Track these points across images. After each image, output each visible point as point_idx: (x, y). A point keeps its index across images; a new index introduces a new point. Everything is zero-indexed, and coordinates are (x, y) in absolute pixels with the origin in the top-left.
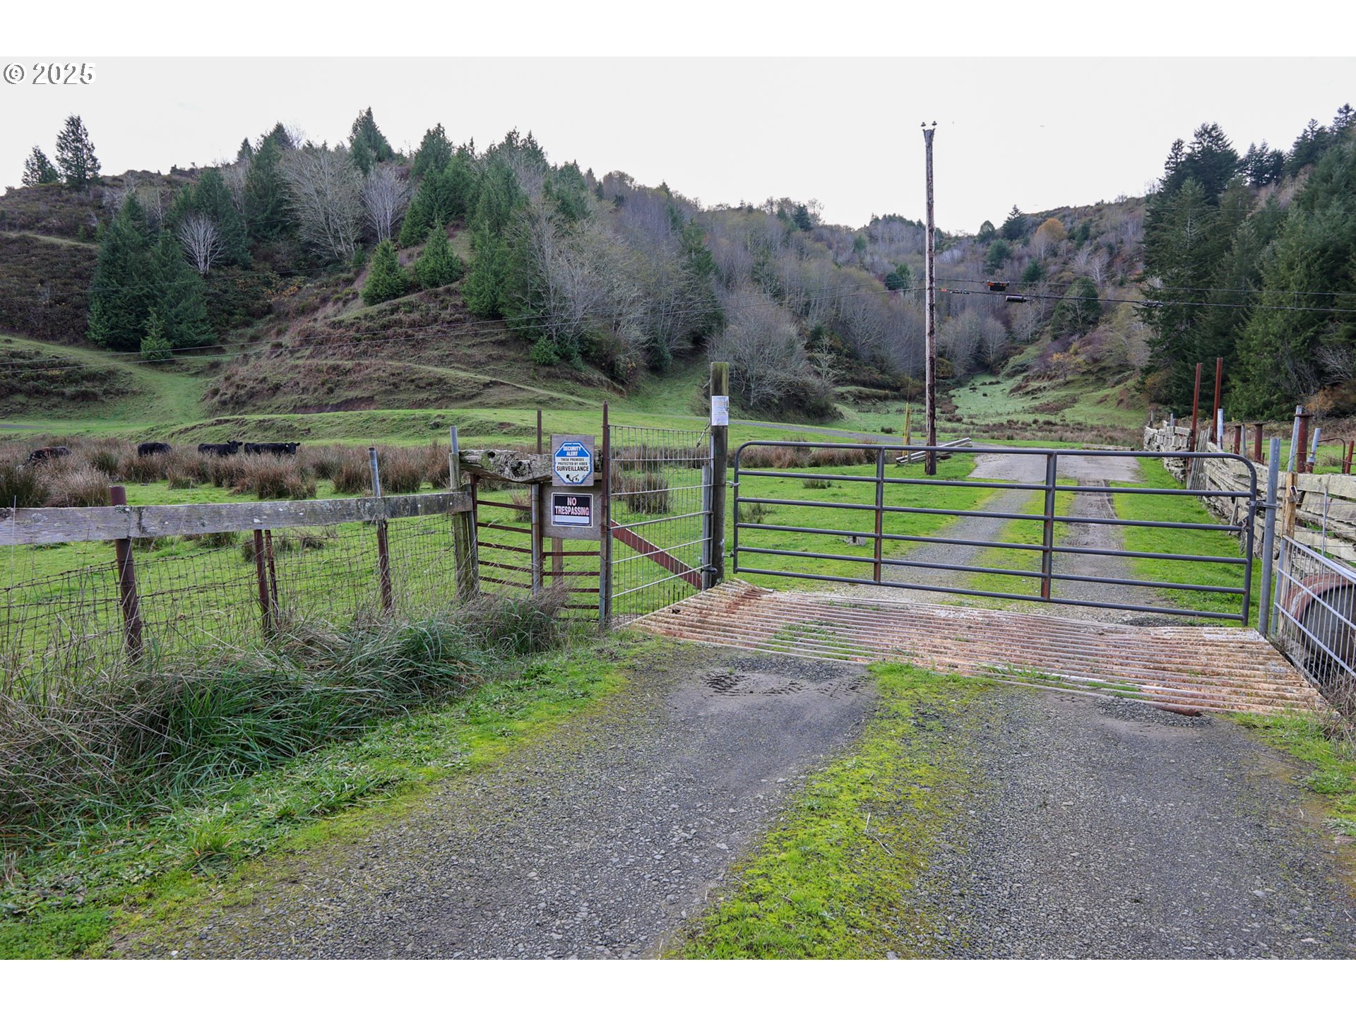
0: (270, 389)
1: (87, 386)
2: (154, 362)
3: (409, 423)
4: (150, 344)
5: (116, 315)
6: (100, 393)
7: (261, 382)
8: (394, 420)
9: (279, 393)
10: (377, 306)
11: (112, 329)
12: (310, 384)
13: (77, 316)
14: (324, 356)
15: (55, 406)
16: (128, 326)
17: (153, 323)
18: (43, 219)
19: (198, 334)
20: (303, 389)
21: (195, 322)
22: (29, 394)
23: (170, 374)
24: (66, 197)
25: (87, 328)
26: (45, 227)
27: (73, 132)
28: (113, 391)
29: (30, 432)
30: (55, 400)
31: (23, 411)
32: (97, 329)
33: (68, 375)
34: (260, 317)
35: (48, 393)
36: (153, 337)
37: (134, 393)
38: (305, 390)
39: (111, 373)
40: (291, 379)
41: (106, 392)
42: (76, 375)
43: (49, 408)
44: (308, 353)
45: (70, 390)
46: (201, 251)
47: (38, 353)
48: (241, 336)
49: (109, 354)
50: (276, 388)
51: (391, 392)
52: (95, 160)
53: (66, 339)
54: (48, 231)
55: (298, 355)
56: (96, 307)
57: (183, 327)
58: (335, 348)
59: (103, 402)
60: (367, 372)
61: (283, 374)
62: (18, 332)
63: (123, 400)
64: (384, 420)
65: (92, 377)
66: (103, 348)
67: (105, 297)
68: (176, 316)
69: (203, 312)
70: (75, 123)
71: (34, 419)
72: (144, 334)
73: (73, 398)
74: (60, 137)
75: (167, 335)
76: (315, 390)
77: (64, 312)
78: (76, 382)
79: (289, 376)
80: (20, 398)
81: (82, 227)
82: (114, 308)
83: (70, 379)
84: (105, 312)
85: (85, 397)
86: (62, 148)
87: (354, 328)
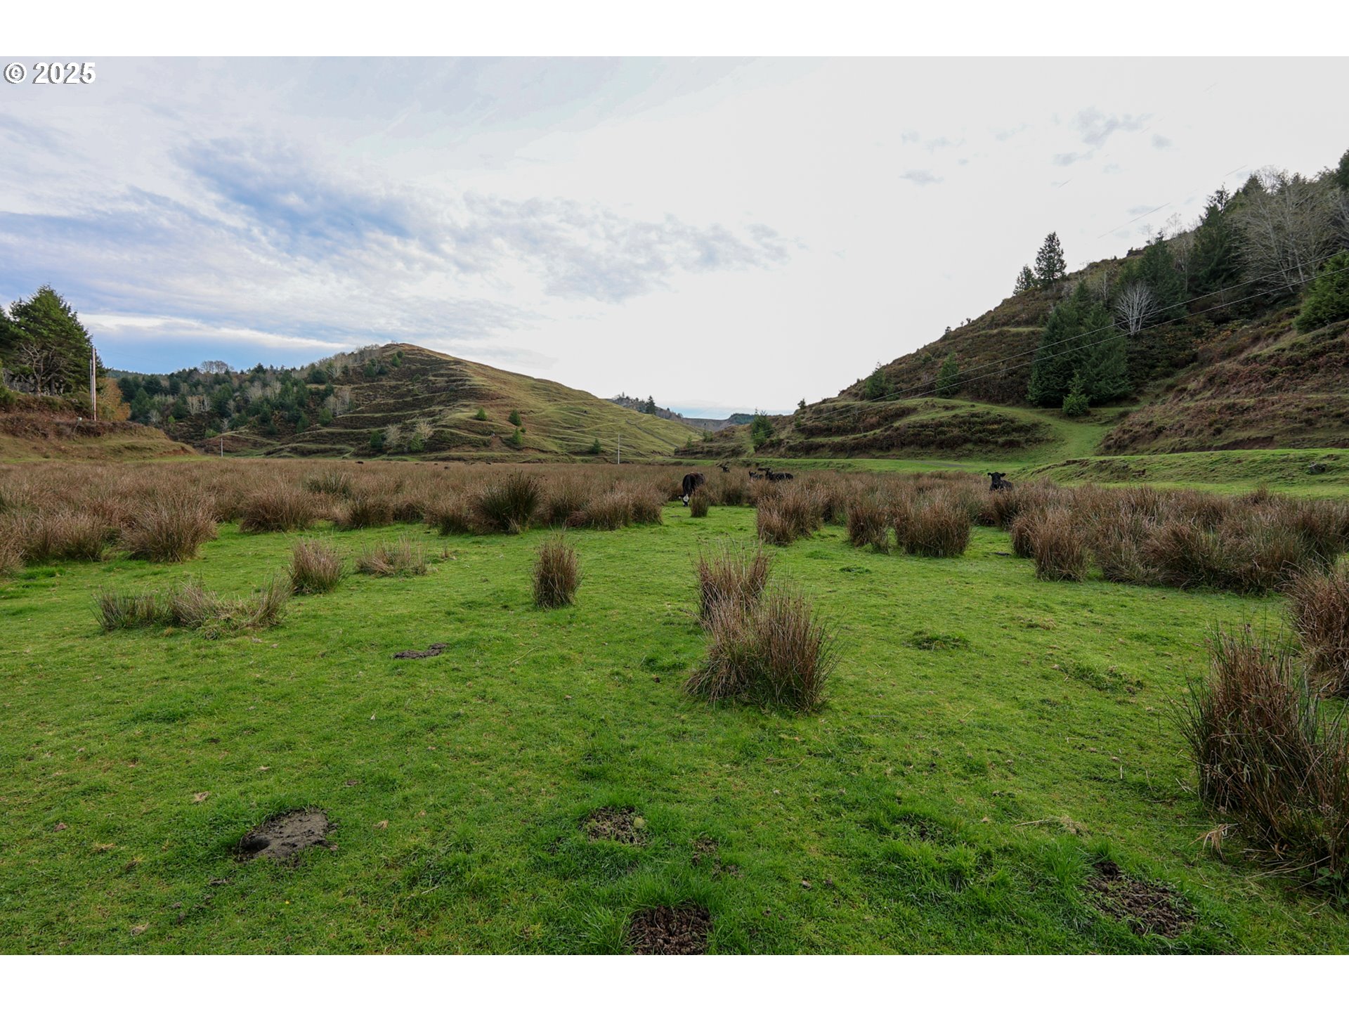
0: (1153, 432)
1: (1015, 436)
2: (1072, 415)
3: (1274, 466)
4: (1070, 400)
5: (1048, 379)
6: (1023, 441)
7: (1146, 426)
8: (1254, 461)
9: (1162, 436)
10: (1312, 333)
11: (1043, 390)
12: (1197, 425)
13: (1022, 383)
14: (1226, 395)
15: (990, 451)
16: (1056, 387)
17: (1077, 382)
18: (1018, 315)
19: (1114, 389)
20: (1187, 431)
21: (1114, 378)
22: (975, 443)
23: (1084, 424)
24: (1037, 296)
25: (1026, 391)
26: (1017, 321)
27: (1049, 246)
28: (1033, 439)
29: (954, 469)
30: (991, 447)
31: (969, 456)
32: (1033, 390)
33: (1004, 428)
34: (1183, 366)
35: (988, 442)
36: (1074, 394)
37: (1048, 440)
38: (1189, 432)
39: (1036, 425)
40: (1178, 422)
41: (1027, 441)
42: (1011, 427)
43: (986, 453)
44: (1209, 394)
45: (1001, 440)
46: (1133, 315)
47: (988, 413)
48: (1158, 386)
49: (1038, 410)
50: (1160, 431)
51: (1301, 431)
52: (1062, 262)
53: (1011, 402)
54: (1018, 324)
55: (1198, 397)
56: (1034, 375)
57: (1102, 383)
58: (1240, 386)
59: (1023, 448)
60: (1273, 408)
61: (1172, 417)
62: (981, 399)
63: (1039, 446)
64: (1239, 462)
65: (1020, 429)
66: (1035, 406)
67: (1042, 366)
68: (1097, 375)
69: (1123, 368)
70: (1052, 238)
71: (974, 461)
72: (1067, 391)
73: (1003, 445)
74: (1040, 253)
75: (1086, 391)
76: (1201, 431)
77: (1013, 382)
78: (1008, 433)
79: (1177, 418)
80: (970, 446)
81: (1041, 316)
82: (1047, 374)
83: (1004, 432)
84: (1040, 377)
85: (1011, 444)
86: (1040, 260)
87: (1272, 361)
